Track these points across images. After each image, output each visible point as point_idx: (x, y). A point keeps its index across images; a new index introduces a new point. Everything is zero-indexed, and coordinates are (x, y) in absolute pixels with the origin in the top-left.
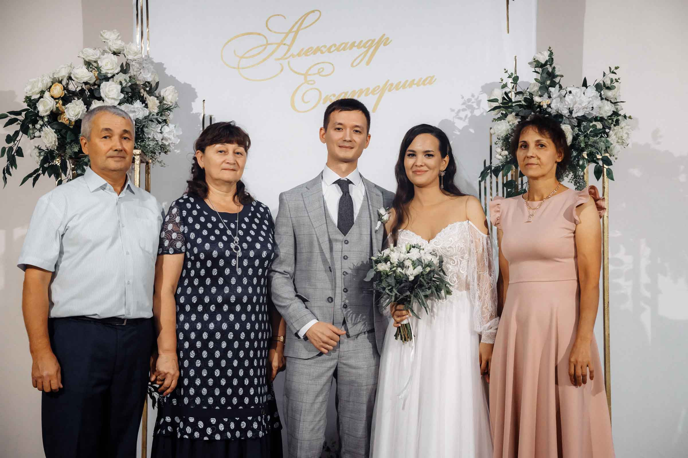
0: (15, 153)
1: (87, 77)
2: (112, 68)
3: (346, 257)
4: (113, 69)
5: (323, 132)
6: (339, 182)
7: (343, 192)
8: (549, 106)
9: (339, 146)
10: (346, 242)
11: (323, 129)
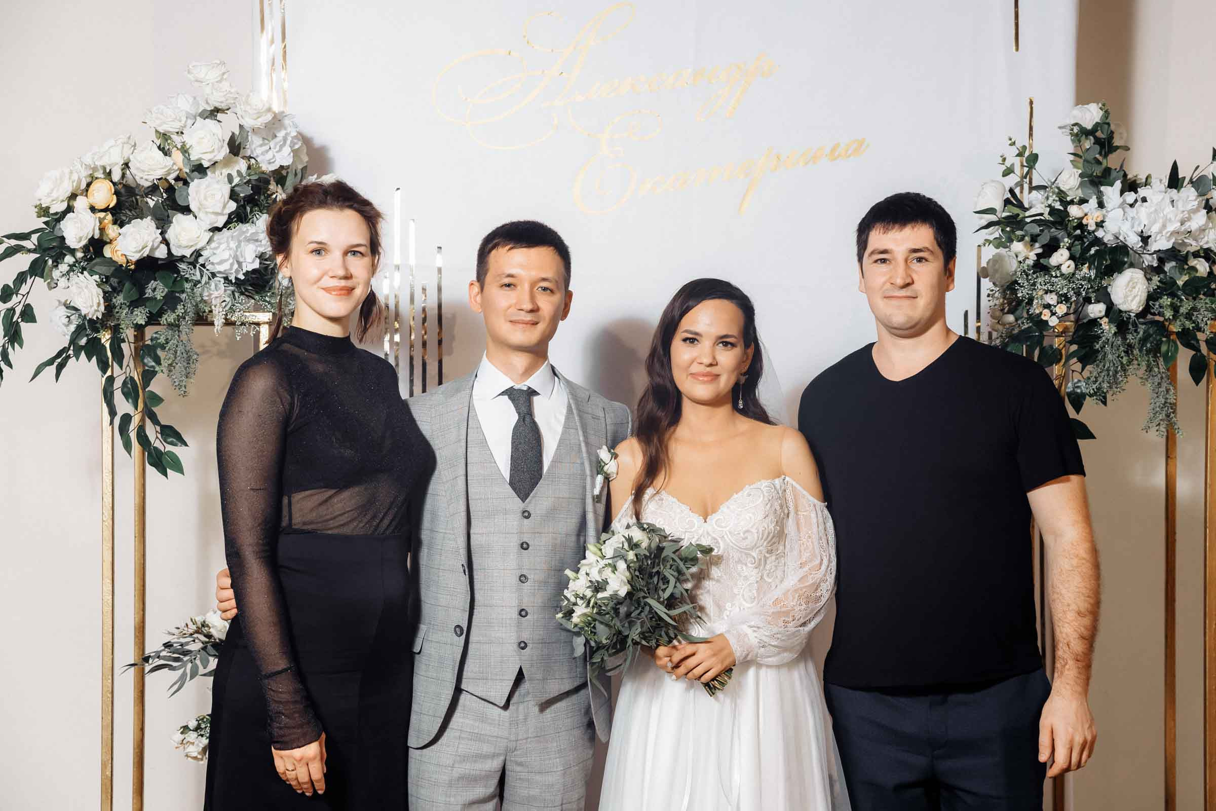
0: (18, 318)
1: (163, 168)
2: (211, 150)
3: (525, 546)
4: (213, 151)
5: (476, 289)
6: (510, 393)
7: (519, 414)
8: (1100, 225)
9: (511, 321)
10: (526, 514)
11: (477, 284)
